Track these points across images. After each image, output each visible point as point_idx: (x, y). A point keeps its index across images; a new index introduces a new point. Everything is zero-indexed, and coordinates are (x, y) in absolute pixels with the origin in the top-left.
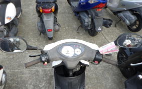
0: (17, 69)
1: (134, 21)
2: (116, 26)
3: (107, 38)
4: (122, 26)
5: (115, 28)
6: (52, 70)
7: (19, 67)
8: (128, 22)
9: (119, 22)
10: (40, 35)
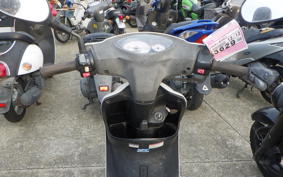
0: (24, 168)
1: (273, 79)
2: (238, 97)
3: (222, 115)
4: (251, 97)
5: (236, 100)
6: (102, 171)
7: (30, 164)
8: (262, 83)
9: (243, 89)
10: (85, 108)
